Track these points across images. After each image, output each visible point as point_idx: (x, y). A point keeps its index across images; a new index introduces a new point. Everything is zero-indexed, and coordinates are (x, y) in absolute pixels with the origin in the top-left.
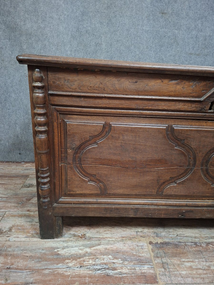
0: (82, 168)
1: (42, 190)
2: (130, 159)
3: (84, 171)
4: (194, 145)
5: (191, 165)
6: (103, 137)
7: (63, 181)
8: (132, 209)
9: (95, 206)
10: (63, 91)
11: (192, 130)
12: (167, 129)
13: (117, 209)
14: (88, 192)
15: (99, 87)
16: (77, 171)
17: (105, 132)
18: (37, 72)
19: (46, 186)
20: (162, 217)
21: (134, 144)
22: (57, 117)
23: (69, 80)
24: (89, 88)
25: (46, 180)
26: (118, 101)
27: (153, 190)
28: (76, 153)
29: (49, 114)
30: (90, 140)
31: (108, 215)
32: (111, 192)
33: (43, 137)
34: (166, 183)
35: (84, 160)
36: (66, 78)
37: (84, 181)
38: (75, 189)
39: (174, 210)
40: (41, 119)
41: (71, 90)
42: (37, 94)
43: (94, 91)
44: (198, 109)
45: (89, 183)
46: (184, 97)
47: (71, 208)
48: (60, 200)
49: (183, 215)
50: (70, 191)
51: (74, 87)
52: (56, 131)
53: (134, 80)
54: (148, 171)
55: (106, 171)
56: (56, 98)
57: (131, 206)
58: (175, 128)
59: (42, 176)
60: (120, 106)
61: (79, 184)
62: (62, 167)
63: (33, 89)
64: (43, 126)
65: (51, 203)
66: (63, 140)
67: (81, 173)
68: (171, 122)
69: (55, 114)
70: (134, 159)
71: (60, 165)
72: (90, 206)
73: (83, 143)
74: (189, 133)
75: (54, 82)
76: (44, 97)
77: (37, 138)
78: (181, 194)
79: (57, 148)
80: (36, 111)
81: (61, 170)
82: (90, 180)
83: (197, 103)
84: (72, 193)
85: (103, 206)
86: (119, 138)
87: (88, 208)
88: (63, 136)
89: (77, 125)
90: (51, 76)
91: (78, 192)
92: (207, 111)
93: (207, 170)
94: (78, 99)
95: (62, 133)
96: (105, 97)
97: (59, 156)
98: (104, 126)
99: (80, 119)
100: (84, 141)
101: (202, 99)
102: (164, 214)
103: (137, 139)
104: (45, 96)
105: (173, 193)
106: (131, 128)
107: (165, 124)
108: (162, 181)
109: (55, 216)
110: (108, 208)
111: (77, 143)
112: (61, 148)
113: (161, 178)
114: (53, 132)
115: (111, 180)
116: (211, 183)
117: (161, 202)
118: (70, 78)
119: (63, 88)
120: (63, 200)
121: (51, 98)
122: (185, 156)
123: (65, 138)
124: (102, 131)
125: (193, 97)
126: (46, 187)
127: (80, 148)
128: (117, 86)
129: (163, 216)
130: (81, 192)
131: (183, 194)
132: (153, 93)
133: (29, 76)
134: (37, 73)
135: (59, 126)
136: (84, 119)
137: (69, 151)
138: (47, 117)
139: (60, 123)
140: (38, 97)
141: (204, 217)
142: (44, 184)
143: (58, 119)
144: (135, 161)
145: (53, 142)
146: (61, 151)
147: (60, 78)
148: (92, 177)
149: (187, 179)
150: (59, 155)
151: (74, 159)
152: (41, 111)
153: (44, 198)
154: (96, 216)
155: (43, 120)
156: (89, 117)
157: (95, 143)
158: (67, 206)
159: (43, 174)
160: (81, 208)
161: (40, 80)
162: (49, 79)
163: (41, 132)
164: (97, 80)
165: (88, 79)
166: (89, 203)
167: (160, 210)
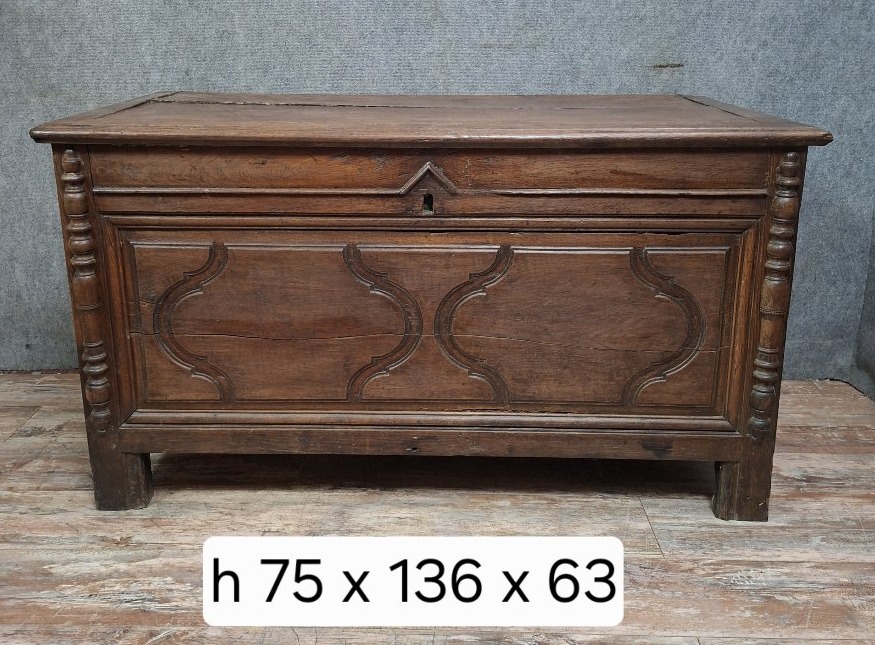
0: (175, 342)
1: (90, 390)
2: (277, 319)
3: (181, 349)
4: (409, 284)
5: (414, 329)
6: (213, 273)
7: (138, 372)
8: (295, 434)
9: (213, 428)
10: (121, 186)
11: (397, 253)
12: (346, 253)
13: (262, 434)
14: (192, 396)
15: (190, 176)
16: (165, 350)
17: (216, 263)
18: (69, 154)
19: (100, 382)
20: (367, 453)
21: (282, 288)
22: (114, 236)
23: (130, 165)
24: (171, 178)
25: (98, 369)
26: (232, 199)
27: (340, 389)
28: (158, 310)
29: (96, 231)
30: (185, 281)
31: (243, 450)
32: (244, 397)
33: (87, 277)
34: (367, 372)
35: (178, 325)
36: (125, 163)
37: (182, 370)
38: (165, 391)
39: (391, 435)
40: (82, 242)
41: (136, 183)
42: (71, 195)
43: (183, 183)
44: (401, 210)
45: (193, 376)
46: (366, 187)
47: (160, 433)
48: (135, 415)
49: (414, 449)
50: (153, 395)
51: (141, 176)
52: (113, 264)
53: (261, 160)
54: (319, 346)
55: (227, 347)
56: (109, 200)
57: (294, 428)
58: (362, 250)
59: (91, 358)
60: (240, 210)
61: (171, 379)
62: (134, 340)
63: (63, 185)
64: (86, 255)
65: (112, 421)
66: (129, 283)
67: (176, 354)
68: (354, 239)
69: (109, 230)
70: (287, 319)
71: (128, 337)
72: (200, 428)
73: (172, 289)
74: (393, 261)
75: (102, 171)
76: (85, 200)
77: (75, 280)
78: (404, 397)
79: (117, 299)
80: (69, 227)
81: (132, 347)
82: (197, 370)
83: (394, 199)
84: (157, 398)
85: (229, 429)
86: (247, 273)
87: (196, 434)
88: (128, 274)
89: (155, 250)
90: (97, 161)
91: (171, 397)
92: (420, 214)
93: (451, 339)
94: (151, 200)
95: (128, 268)
96: (205, 194)
97: (123, 317)
98: (211, 250)
99: (163, 238)
100: (172, 283)
101: (402, 191)
102: (371, 446)
103: (286, 275)
104: (85, 197)
105: (384, 396)
106: (270, 252)
107: (340, 243)
108: (355, 368)
109: (127, 454)
110: (241, 433)
111: (159, 289)
112: (127, 300)
113: (351, 361)
114: (107, 267)
115: (242, 366)
116: (467, 370)
117: (361, 416)
118: (133, 162)
119: (121, 181)
120: (140, 415)
121: (99, 200)
122: (396, 309)
123: (134, 278)
124: (210, 262)
125: (383, 186)
126: (99, 384)
127: (168, 298)
128: (227, 172)
129: (368, 451)
130: (179, 397)
131: (407, 396)
132: (300, 183)
133: (55, 163)
134: (69, 158)
135: (119, 254)
136: (169, 238)
137: (145, 306)
138: (94, 236)
139: (122, 249)
140: (71, 201)
141: (465, 453)
142: (96, 376)
143: (115, 240)
144: (289, 324)
145: (109, 287)
146: (128, 307)
147: (114, 163)
148: (199, 362)
149: (410, 361)
150: (122, 314)
151: (156, 323)
152: (79, 226)
153: (99, 409)
154: (217, 451)
155: (84, 242)
156: (180, 233)
157: (198, 286)
158: (149, 428)
159: (91, 355)
160: (181, 432)
161: (77, 168)
162: (93, 166)
163: (82, 268)
164: (186, 163)
165: (166, 161)
166: (198, 422)
167: (359, 435)
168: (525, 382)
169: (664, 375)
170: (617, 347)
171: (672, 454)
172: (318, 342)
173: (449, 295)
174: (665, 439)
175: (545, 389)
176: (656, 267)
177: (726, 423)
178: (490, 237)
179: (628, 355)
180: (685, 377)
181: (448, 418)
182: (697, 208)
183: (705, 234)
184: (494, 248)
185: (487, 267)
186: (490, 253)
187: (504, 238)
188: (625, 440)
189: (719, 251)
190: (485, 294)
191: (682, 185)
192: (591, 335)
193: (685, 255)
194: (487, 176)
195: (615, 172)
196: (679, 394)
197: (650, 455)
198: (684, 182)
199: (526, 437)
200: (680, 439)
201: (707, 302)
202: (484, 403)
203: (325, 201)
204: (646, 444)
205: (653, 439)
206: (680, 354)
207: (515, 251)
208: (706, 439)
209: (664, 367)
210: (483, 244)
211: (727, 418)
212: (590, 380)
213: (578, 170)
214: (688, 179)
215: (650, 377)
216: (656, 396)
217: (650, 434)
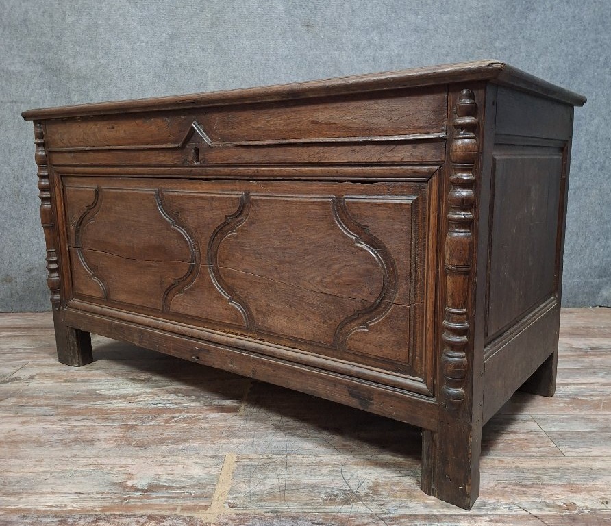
2: (127, 244)
3: (89, 261)
4: (191, 222)
5: (197, 259)
6: (98, 208)
8: (136, 330)
10: (58, 147)
12: (158, 196)
13: (121, 327)
14: (93, 293)
15: (83, 139)
16: (81, 259)
17: (99, 201)
18: (38, 127)
20: (171, 354)
21: (127, 220)
22: (58, 181)
24: (76, 141)
27: (158, 301)
28: (77, 232)
29: (51, 177)
30: (87, 213)
32: (114, 299)
34: (173, 291)
35: (85, 243)
37: (89, 275)
38: (82, 288)
39: (184, 343)
40: (44, 183)
42: (41, 153)
45: (93, 279)
47: (79, 316)
48: (71, 302)
49: (197, 358)
51: (65, 141)
52: (58, 199)
53: (112, 125)
54: (147, 266)
56: (54, 156)
57: (135, 326)
58: (165, 193)
61: (84, 280)
64: (46, 191)
65: (61, 303)
68: (162, 185)
69: (56, 176)
70: (131, 244)
71: (68, 249)
73: (82, 217)
75: (51, 138)
78: (192, 314)
79: (60, 222)
81: (70, 256)
82: (94, 276)
84: (79, 292)
86: (112, 209)
89: (75, 191)
90: (49, 131)
91: (84, 292)
92: (192, 164)
93: (217, 270)
94: (69, 156)
96: (89, 151)
97: (64, 235)
98: (95, 191)
99: (78, 183)
100: (82, 213)
101: (179, 145)
102: (173, 349)
103: (129, 211)
104: (45, 155)
105: (181, 311)
106: (121, 193)
107: (154, 188)
108: (166, 286)
109: (68, 327)
111: (77, 217)
112: (66, 224)
113: (164, 280)
114: (56, 201)
115: (112, 276)
116: (228, 298)
117: (169, 324)
118: (62, 131)
119: (58, 143)
120: (73, 302)
121: (50, 156)
124: (96, 200)
126: (54, 276)
127: (81, 223)
128: (98, 135)
130: (87, 293)
131: (194, 313)
134: (38, 129)
135: (61, 193)
136: (80, 182)
137: (72, 228)
138: (50, 180)
139: (63, 190)
142: (54, 271)
143: (59, 183)
144: (133, 248)
145: (57, 214)
146: (67, 228)
147: (55, 132)
148: (96, 270)
149: (195, 285)
150: (63, 233)
151: (77, 240)
152: (44, 173)
153: (55, 293)
156: (84, 179)
157: (93, 216)
158: (75, 312)
159: (52, 257)
160: (87, 317)
161: (42, 135)
162: (47, 134)
163: (47, 199)
164: (81, 129)
165: (73, 128)
166: (95, 313)
167: (167, 339)
168: (264, 314)
169: (367, 325)
170: (327, 291)
171: (374, 407)
172: (147, 263)
173: (215, 234)
174: (367, 390)
175: (278, 323)
176: (354, 215)
177: (423, 386)
178: (237, 185)
179: (336, 299)
180: (384, 329)
181: (217, 336)
182: (383, 156)
183: (394, 183)
184: (239, 195)
185: (235, 210)
186: (236, 198)
187: (246, 186)
188: (335, 383)
189: (408, 200)
190: (235, 233)
191: (368, 132)
192: (308, 278)
193: (375, 204)
194: (229, 131)
195: (313, 122)
196: (379, 346)
197: (354, 403)
198: (370, 129)
199: (264, 363)
200: (381, 393)
201: (398, 253)
202: (239, 328)
203: (143, 155)
204: (354, 392)
205: (357, 387)
206: (379, 306)
207: (253, 197)
208: (403, 399)
209: (367, 317)
210: (233, 190)
211: (425, 382)
212: (309, 319)
213: (288, 121)
214: (372, 126)
215: (357, 325)
216: (361, 345)
217: (355, 382)
